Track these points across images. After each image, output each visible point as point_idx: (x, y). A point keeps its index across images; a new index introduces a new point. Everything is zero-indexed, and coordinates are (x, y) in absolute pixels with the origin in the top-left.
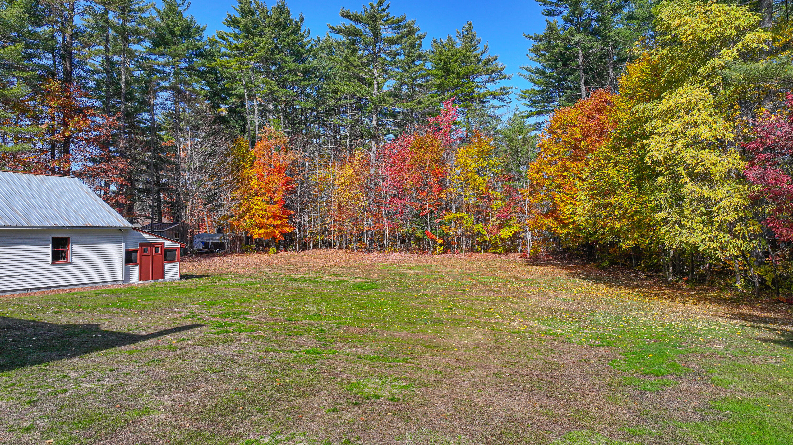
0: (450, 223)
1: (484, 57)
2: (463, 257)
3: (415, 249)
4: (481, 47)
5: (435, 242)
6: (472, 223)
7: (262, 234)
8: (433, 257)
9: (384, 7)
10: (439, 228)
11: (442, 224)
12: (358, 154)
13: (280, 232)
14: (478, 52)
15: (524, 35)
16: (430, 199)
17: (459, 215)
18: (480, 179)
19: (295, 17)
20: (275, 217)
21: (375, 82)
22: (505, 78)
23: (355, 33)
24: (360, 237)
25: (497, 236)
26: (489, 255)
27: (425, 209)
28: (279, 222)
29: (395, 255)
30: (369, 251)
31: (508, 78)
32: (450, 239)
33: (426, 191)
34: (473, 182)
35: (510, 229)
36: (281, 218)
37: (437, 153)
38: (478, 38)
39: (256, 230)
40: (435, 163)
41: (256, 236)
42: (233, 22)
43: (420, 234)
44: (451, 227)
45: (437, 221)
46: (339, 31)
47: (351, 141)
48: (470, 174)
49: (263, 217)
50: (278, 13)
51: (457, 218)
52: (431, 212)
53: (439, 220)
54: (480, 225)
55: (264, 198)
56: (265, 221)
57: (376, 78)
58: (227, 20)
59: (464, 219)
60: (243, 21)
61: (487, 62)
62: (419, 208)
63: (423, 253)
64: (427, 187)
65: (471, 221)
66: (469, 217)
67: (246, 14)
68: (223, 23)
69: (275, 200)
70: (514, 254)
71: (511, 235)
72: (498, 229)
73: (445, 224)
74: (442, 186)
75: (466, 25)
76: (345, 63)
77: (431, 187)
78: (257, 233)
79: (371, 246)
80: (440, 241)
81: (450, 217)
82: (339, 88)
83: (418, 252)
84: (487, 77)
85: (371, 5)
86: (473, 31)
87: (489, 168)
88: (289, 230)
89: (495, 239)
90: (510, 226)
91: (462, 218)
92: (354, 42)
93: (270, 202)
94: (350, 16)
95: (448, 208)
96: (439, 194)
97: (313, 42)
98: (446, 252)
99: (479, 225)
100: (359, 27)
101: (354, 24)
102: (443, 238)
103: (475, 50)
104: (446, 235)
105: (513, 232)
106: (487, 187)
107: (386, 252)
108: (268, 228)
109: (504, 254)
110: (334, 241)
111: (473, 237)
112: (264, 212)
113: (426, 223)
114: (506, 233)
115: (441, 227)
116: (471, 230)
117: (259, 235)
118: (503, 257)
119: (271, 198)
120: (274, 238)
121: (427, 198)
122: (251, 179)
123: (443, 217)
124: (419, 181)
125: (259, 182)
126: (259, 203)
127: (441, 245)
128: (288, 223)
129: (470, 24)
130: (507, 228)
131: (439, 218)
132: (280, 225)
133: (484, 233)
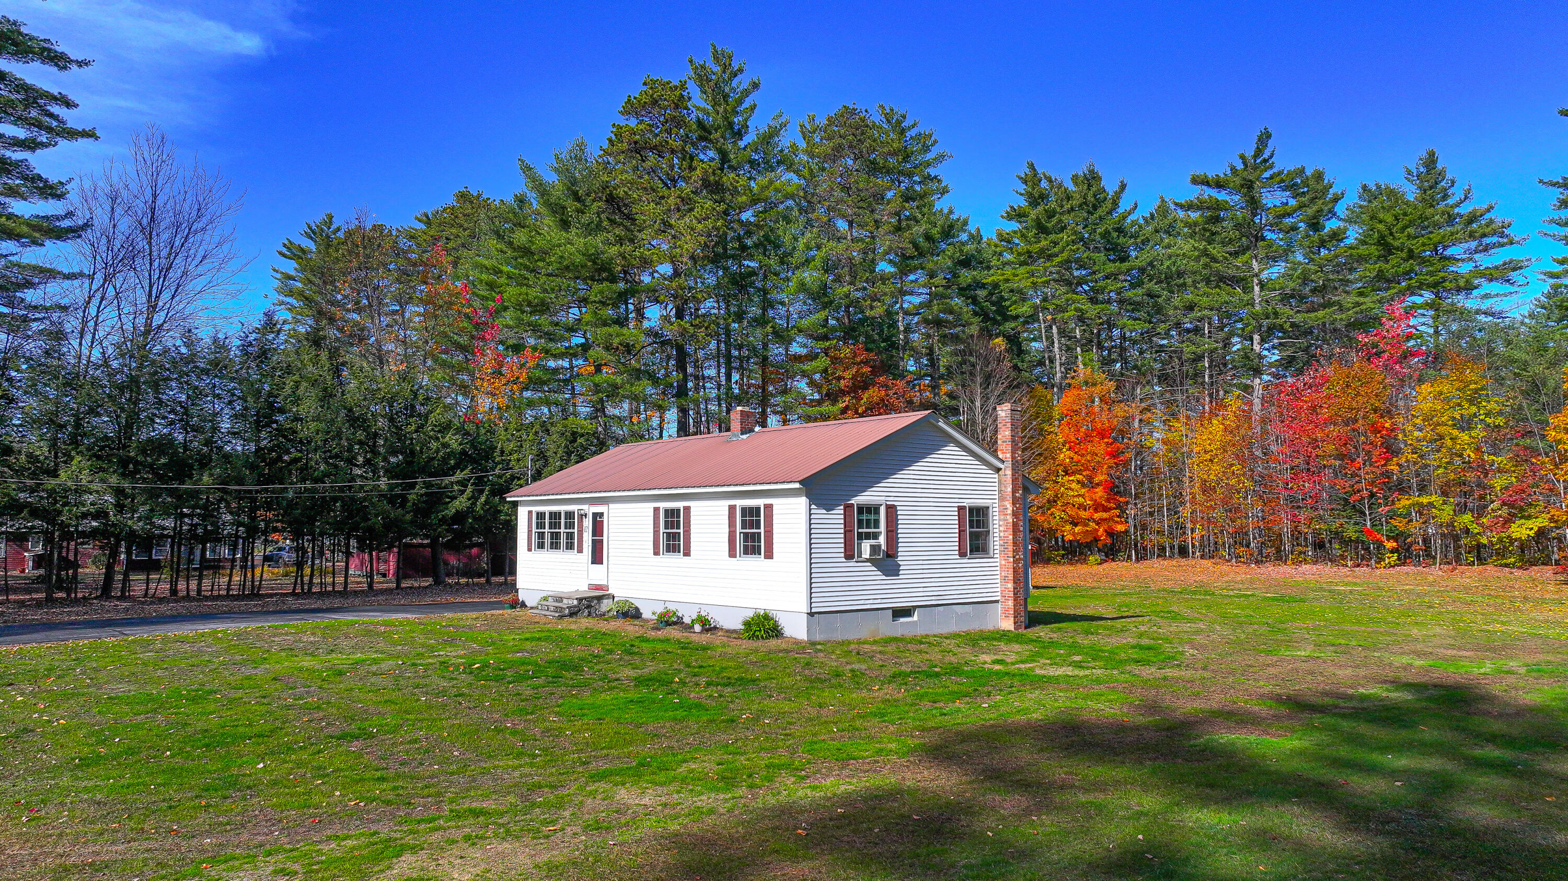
0: (1410, 514)
1: (1465, 209)
2: (1436, 572)
3: (1343, 557)
4: (1457, 194)
5: (1380, 545)
6: (1452, 513)
7: (1078, 534)
8: (1378, 572)
9: (1266, 156)
10: (1387, 522)
11: (1392, 515)
12: (1233, 402)
13: (1105, 531)
14: (1450, 201)
15: (1541, 181)
16: (1366, 475)
17: (1425, 500)
18: (1465, 437)
19: (1111, 187)
20: (1097, 507)
21: (1256, 281)
22: (1512, 243)
23: (1218, 206)
24: (1240, 538)
25: (1503, 535)
26: (1490, 570)
27: (1359, 491)
28: (1105, 515)
29: (1305, 567)
30: (1257, 562)
31: (1518, 243)
32: (1409, 540)
33: (1360, 460)
34: (1449, 443)
35: (1530, 523)
36: (1106, 509)
37: (1377, 396)
38: (1449, 176)
39: (1068, 527)
40: (1375, 413)
41: (1069, 537)
42: (1016, 215)
43: (1351, 532)
44: (1411, 521)
45: (1383, 510)
46: (1189, 207)
47: (1211, 376)
48: (1441, 429)
49: (1082, 507)
50: (1085, 187)
51: (1421, 505)
52: (1372, 495)
53: (1387, 508)
54: (1467, 518)
55: (1079, 477)
56: (1083, 514)
57: (1257, 275)
58: (1007, 213)
59: (1435, 507)
60: (1033, 214)
61: (1473, 218)
62: (1348, 489)
63: (1358, 566)
64: (1362, 454)
65: (1449, 509)
66: (1445, 503)
67: (1035, 200)
68: (1002, 217)
69: (1096, 480)
70: (1541, 567)
71: (1532, 533)
72: (1504, 524)
73: (1399, 516)
74: (1391, 451)
75: (1424, 155)
76: (1204, 260)
77: (1368, 453)
78: (1069, 533)
79: (1261, 553)
80: (1390, 545)
81: (1408, 502)
82: (1196, 301)
83: (1349, 563)
84: (1473, 244)
85: (1242, 157)
86: (1439, 166)
87: (1482, 417)
88: (1120, 528)
89: (1500, 540)
90: (1529, 517)
91: (1431, 505)
92: (1216, 220)
93: (1090, 484)
94: (1208, 182)
95: (1402, 488)
96: (1385, 465)
97: (1141, 221)
98: (1404, 564)
99: (1465, 516)
100: (1222, 196)
101: (1213, 193)
102: (1396, 541)
103: (1445, 197)
104: (1402, 533)
105: (1536, 529)
106: (1478, 450)
107: (1289, 562)
108: (1087, 525)
109: (1520, 568)
110: (1193, 546)
111: (1456, 538)
112: (1081, 500)
113: (1365, 515)
114: (1522, 530)
115: (1392, 521)
116: (1451, 524)
117: (1074, 534)
118: (1517, 573)
119: (1090, 479)
120: (1096, 539)
121: (1362, 473)
122: (1060, 450)
123: (1393, 503)
124: (1346, 444)
125: (1072, 454)
126: (1074, 485)
127: (1392, 552)
128: (1118, 517)
129: (1432, 154)
130: (1523, 521)
131: (1386, 505)
132: (1106, 519)
133: (1476, 531)
